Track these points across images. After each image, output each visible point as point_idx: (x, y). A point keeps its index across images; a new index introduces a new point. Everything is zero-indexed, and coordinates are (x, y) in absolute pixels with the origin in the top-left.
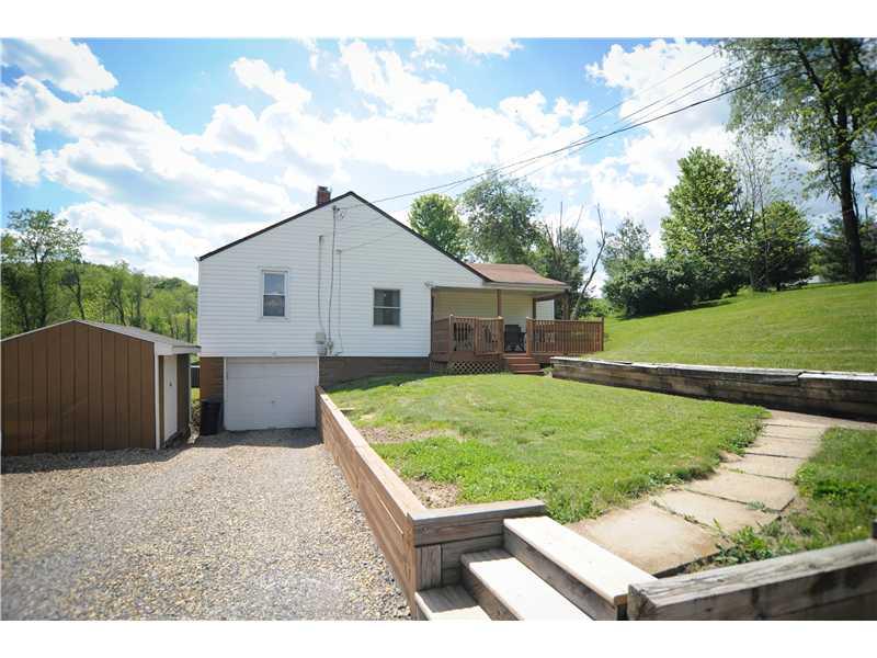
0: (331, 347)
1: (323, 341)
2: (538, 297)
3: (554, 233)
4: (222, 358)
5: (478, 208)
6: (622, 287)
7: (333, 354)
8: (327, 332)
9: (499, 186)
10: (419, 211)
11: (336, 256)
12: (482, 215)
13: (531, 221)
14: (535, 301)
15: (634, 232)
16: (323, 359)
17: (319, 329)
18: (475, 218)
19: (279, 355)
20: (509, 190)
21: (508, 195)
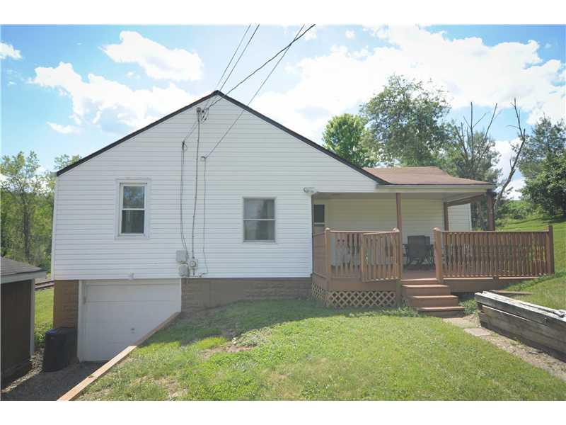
0: (194, 267)
1: (185, 259)
2: (449, 201)
3: (465, 134)
4: (78, 281)
5: (380, 116)
6: (549, 187)
7: (197, 275)
8: (190, 250)
9: (403, 91)
10: (332, 130)
11: (200, 163)
12: (384, 121)
13: (439, 124)
14: (446, 205)
15: (552, 131)
16: (186, 281)
17: (180, 247)
18: (378, 126)
19: (136, 277)
20: (414, 95)
21: (412, 99)
